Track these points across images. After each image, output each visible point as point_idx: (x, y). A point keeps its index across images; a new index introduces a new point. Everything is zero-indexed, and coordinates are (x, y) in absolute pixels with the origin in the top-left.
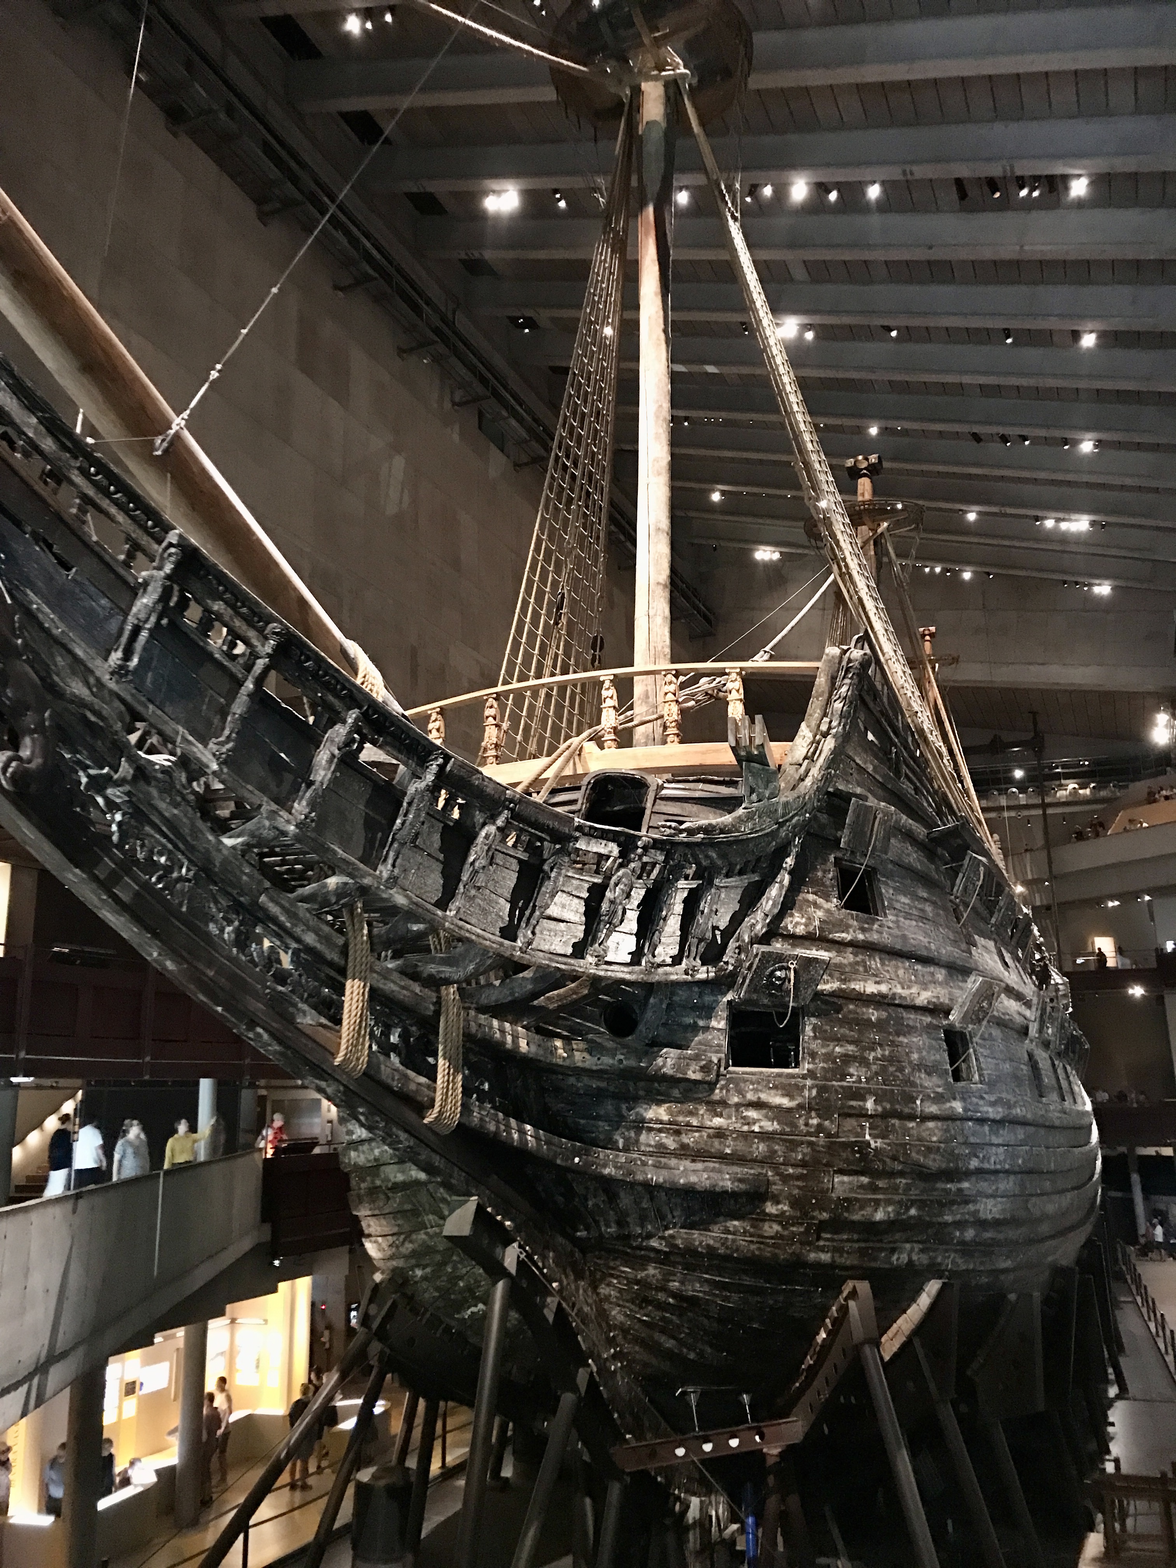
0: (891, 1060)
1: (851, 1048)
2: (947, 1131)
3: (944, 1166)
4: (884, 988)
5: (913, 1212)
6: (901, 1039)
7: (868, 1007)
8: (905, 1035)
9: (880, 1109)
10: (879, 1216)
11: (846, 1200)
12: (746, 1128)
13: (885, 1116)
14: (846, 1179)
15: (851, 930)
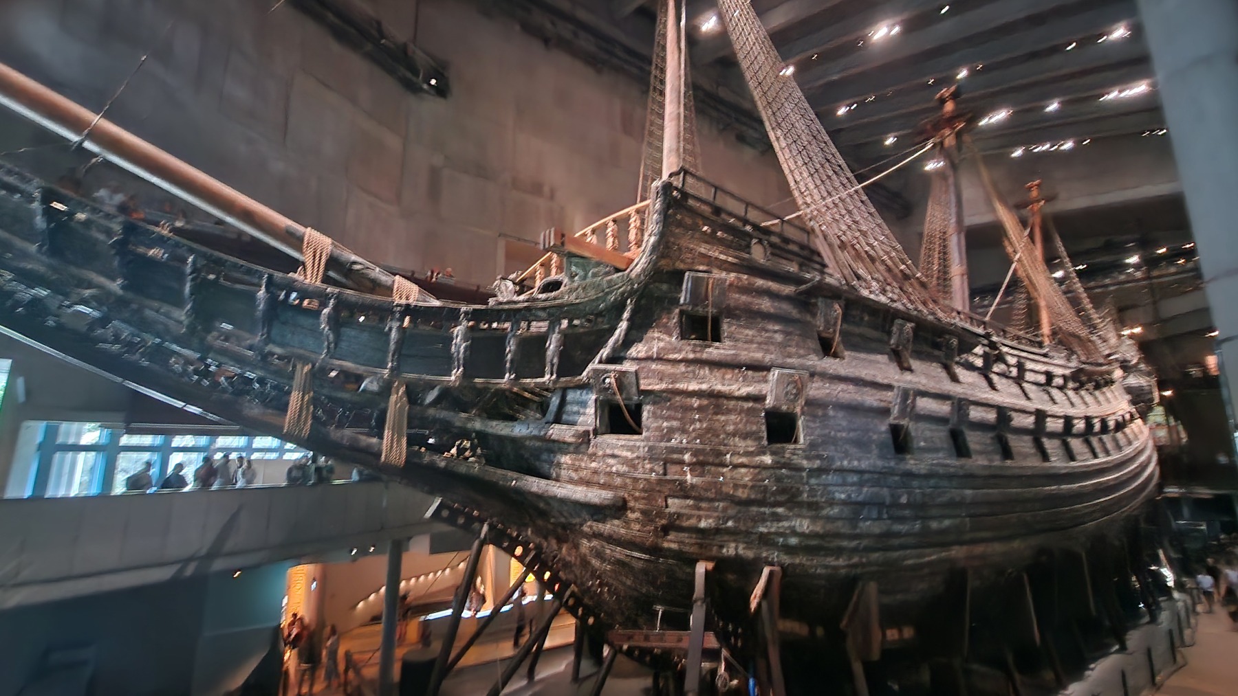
0: (708, 430)
1: (675, 424)
2: (759, 473)
3: (753, 496)
4: (704, 387)
5: (730, 524)
6: (719, 416)
7: (694, 397)
8: (723, 414)
9: (694, 460)
10: (703, 524)
11: (675, 513)
12: (608, 469)
13: (702, 464)
14: (676, 501)
15: (684, 353)
